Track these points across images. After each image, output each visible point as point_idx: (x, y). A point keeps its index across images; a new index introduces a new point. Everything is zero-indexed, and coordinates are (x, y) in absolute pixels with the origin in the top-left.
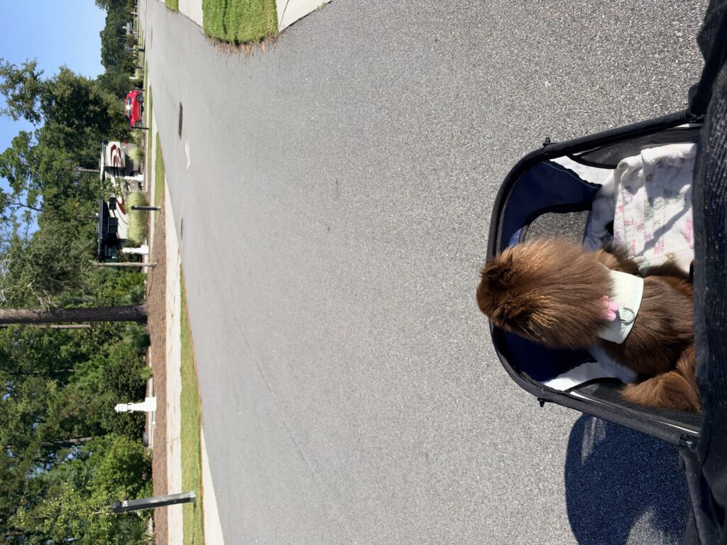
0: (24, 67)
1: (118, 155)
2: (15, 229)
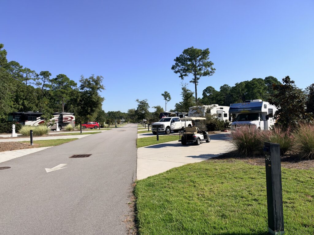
0: (101, 85)
1: (68, 120)
2: (33, 79)
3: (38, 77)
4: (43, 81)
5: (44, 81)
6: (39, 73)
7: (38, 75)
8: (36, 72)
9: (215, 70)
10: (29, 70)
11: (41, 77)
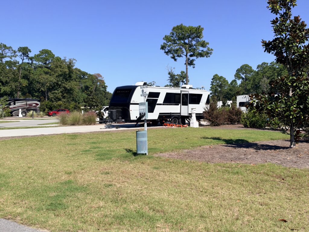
1: (33, 106)
2: (9, 57)
3: (16, 54)
4: (21, 58)
5: (23, 58)
6: (17, 50)
7: (15, 52)
8: (13, 49)
9: (212, 50)
10: (5, 46)
11: (19, 54)
